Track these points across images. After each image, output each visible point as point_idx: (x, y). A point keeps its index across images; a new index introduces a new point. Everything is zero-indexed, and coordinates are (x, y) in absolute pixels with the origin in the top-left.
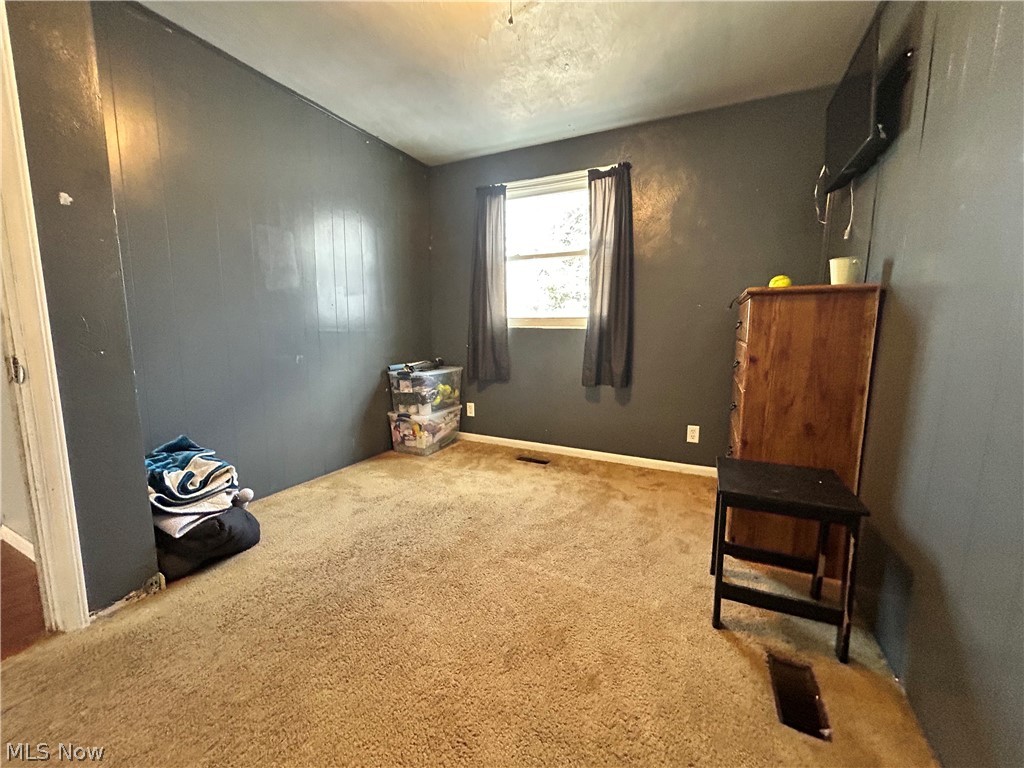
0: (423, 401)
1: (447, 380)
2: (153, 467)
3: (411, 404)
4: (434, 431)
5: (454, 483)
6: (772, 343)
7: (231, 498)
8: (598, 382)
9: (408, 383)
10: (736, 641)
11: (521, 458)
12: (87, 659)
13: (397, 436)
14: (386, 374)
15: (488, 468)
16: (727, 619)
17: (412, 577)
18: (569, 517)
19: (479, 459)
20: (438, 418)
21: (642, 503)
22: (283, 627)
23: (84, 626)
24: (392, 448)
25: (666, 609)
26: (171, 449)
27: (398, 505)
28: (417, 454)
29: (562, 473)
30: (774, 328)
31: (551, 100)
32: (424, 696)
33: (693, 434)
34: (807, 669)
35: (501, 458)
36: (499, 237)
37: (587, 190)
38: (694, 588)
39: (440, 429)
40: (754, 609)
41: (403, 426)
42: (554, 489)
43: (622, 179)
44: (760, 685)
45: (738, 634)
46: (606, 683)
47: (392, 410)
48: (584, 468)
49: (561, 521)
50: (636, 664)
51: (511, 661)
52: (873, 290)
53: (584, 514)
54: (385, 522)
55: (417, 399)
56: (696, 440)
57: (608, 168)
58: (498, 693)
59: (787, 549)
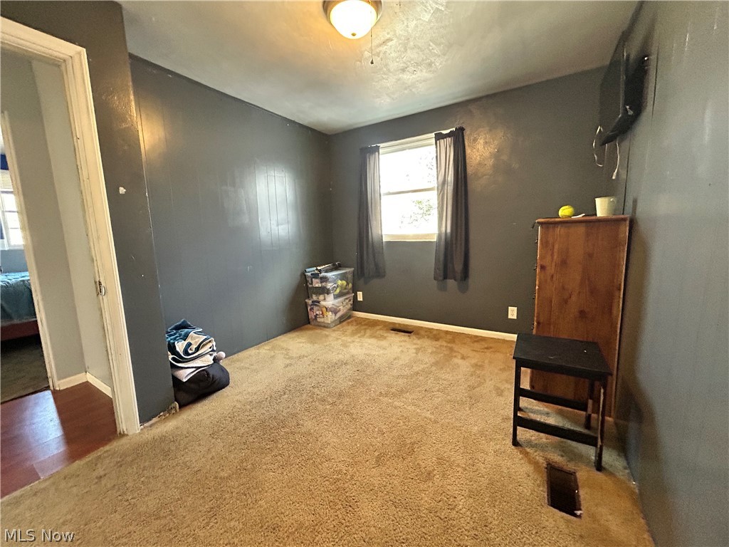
0: (328, 292)
1: (343, 277)
2: (169, 339)
3: (320, 294)
4: (335, 312)
5: (349, 346)
6: (555, 257)
7: (212, 357)
8: (445, 277)
9: (317, 280)
10: (527, 454)
11: (394, 330)
12: (140, 451)
13: (312, 315)
14: (303, 275)
15: (372, 336)
16: (522, 440)
17: (321, 408)
18: (423, 370)
19: (365, 329)
20: (338, 303)
21: (474, 361)
22: (245, 436)
23: (138, 432)
24: (309, 323)
25: (482, 433)
26: (178, 328)
27: (313, 361)
28: (325, 327)
29: (421, 340)
30: (556, 247)
31: (406, 92)
32: (327, 479)
33: (513, 313)
34: (573, 474)
35: (381, 329)
36: (376, 181)
37: (434, 146)
38: (503, 419)
39: (339, 311)
40: (542, 435)
41: (315, 308)
42: (414, 351)
43: (458, 138)
44: (538, 482)
45: (528, 450)
46: (438, 476)
47: (309, 298)
48: (435, 336)
49: (418, 373)
50: (458, 466)
51: (379, 461)
52: (624, 220)
53: (434, 368)
54: (305, 373)
55: (324, 291)
56: (515, 317)
57: (448, 131)
58: (371, 479)
59: (570, 395)
